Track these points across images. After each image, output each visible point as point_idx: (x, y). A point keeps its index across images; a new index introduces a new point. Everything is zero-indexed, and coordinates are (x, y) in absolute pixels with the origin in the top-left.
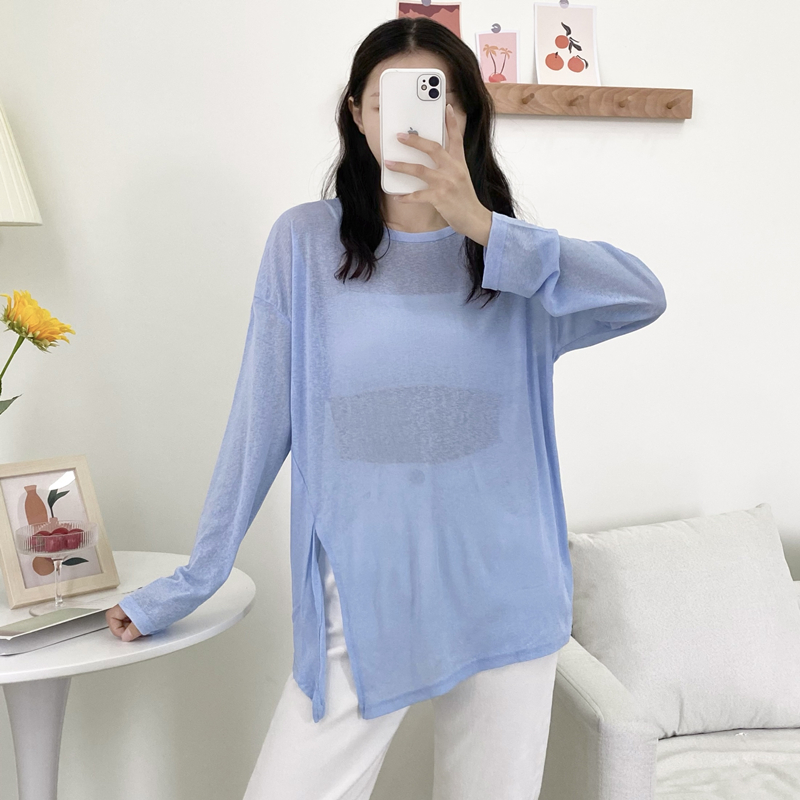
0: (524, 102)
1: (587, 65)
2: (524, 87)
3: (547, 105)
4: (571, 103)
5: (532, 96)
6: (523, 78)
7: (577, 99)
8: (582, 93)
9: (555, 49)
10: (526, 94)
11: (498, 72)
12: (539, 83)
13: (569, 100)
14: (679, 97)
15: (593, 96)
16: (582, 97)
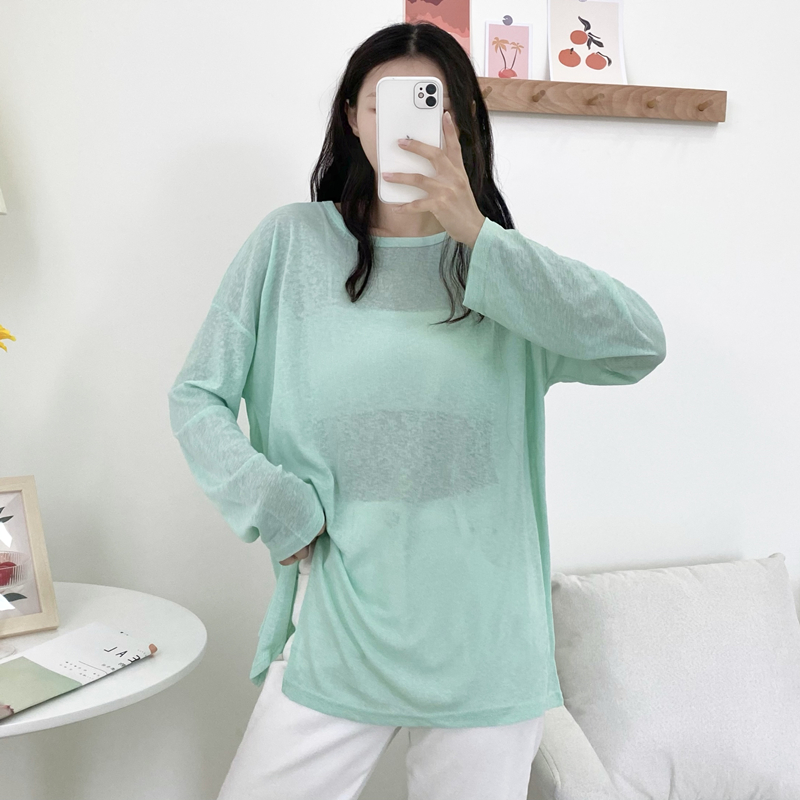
0: (535, 99)
1: (610, 62)
2: (536, 83)
3: (559, 104)
4: (590, 103)
5: (543, 93)
6: (535, 74)
7: (596, 98)
8: (603, 92)
9: (570, 45)
10: (537, 91)
11: (509, 67)
12: (552, 80)
13: (588, 99)
14: (712, 98)
15: (616, 95)
16: (602, 95)
